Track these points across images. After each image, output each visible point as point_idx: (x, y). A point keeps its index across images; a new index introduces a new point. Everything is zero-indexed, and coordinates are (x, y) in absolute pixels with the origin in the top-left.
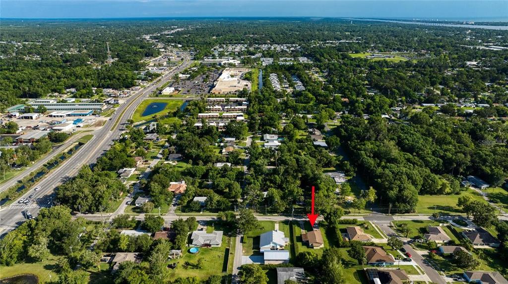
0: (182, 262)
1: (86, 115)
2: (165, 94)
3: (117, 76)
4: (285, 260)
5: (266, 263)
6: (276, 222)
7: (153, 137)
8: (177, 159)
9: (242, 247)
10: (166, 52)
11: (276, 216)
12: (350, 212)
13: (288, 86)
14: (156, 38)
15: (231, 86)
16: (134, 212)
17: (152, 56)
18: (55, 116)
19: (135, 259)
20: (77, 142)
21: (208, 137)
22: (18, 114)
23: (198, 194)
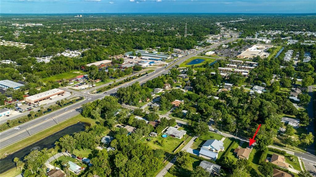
0: (155, 139)
1: (158, 60)
2: (207, 55)
3: (185, 42)
4: (212, 158)
5: (200, 156)
6: (224, 137)
7: (183, 76)
8: (189, 89)
9: (193, 143)
10: (224, 32)
11: (228, 133)
12: (285, 147)
13: (297, 59)
14: (223, 24)
15: (252, 54)
16: (149, 109)
17: (214, 34)
18: (143, 59)
19: (133, 130)
20: (145, 72)
21: (214, 80)
22: (128, 56)
23: (186, 109)
